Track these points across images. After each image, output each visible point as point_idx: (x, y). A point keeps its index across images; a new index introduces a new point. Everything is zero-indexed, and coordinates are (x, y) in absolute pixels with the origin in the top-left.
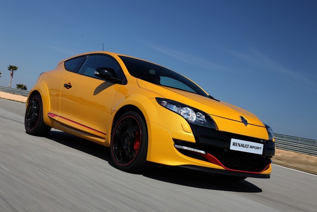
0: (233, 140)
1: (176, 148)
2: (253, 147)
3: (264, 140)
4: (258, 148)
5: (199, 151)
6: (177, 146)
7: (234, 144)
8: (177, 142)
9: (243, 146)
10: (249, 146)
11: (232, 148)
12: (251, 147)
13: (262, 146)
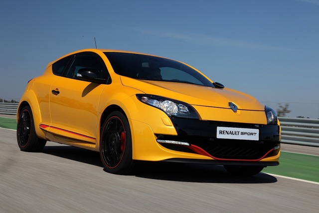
0: (219, 129)
1: (160, 143)
2: (245, 133)
3: (260, 125)
4: (252, 134)
5: (183, 143)
6: (159, 141)
7: (221, 132)
8: (160, 137)
9: (231, 133)
10: (240, 133)
11: (219, 136)
12: (242, 133)
13: (257, 131)
